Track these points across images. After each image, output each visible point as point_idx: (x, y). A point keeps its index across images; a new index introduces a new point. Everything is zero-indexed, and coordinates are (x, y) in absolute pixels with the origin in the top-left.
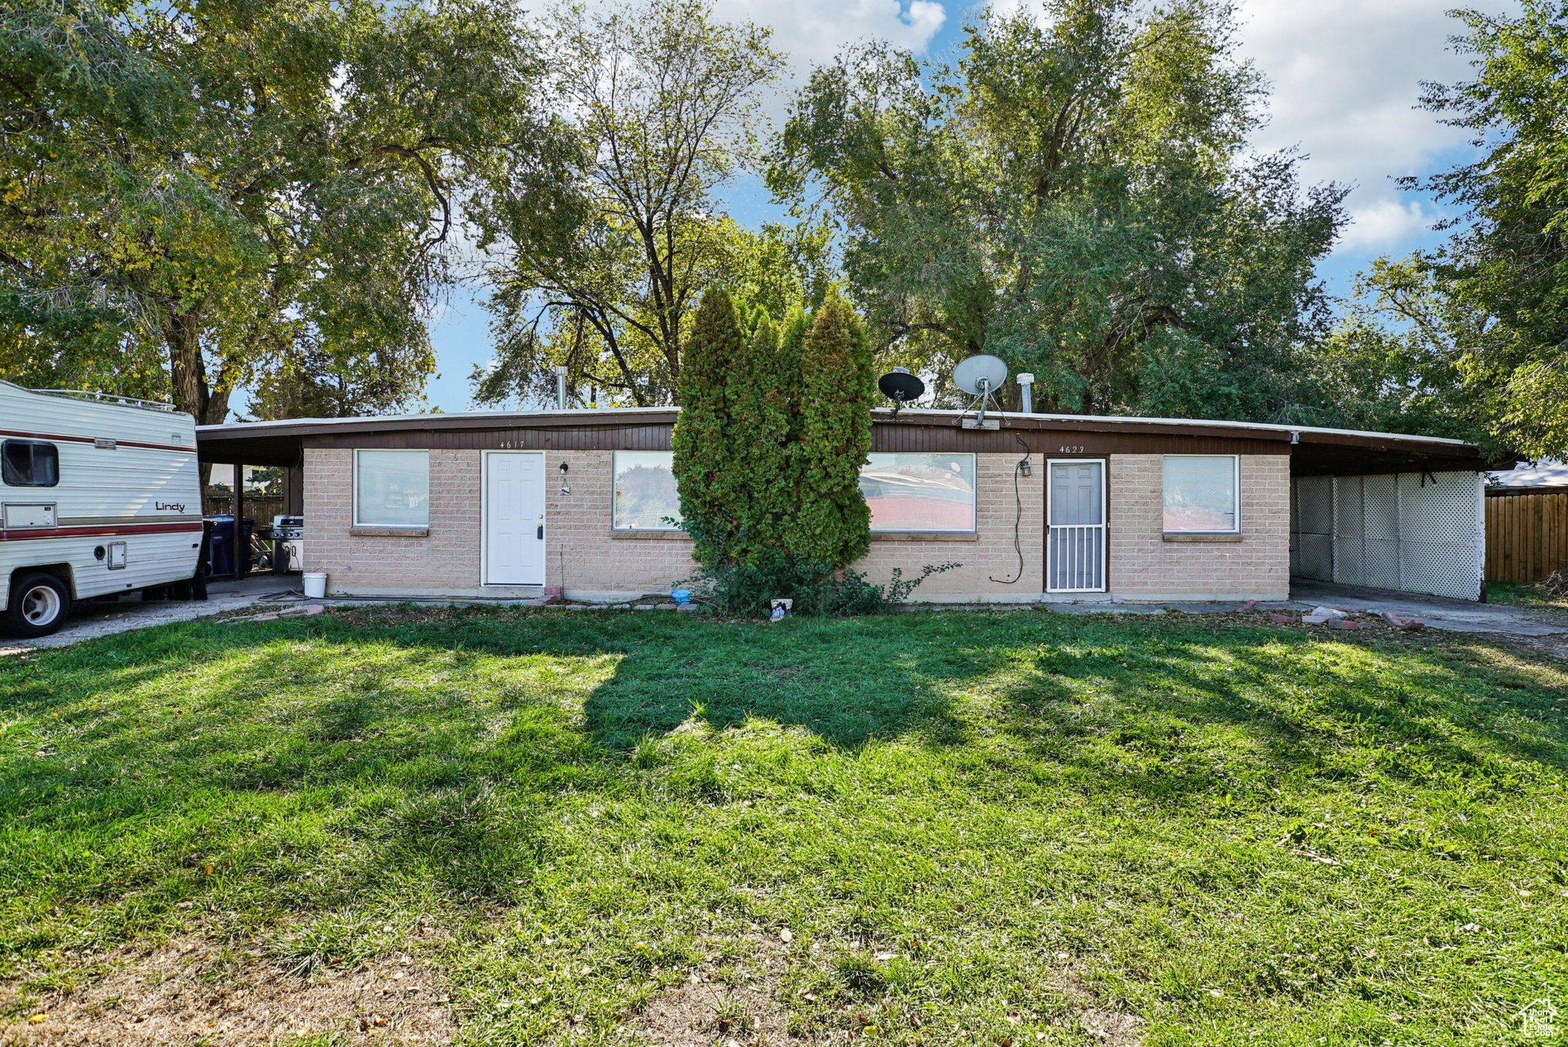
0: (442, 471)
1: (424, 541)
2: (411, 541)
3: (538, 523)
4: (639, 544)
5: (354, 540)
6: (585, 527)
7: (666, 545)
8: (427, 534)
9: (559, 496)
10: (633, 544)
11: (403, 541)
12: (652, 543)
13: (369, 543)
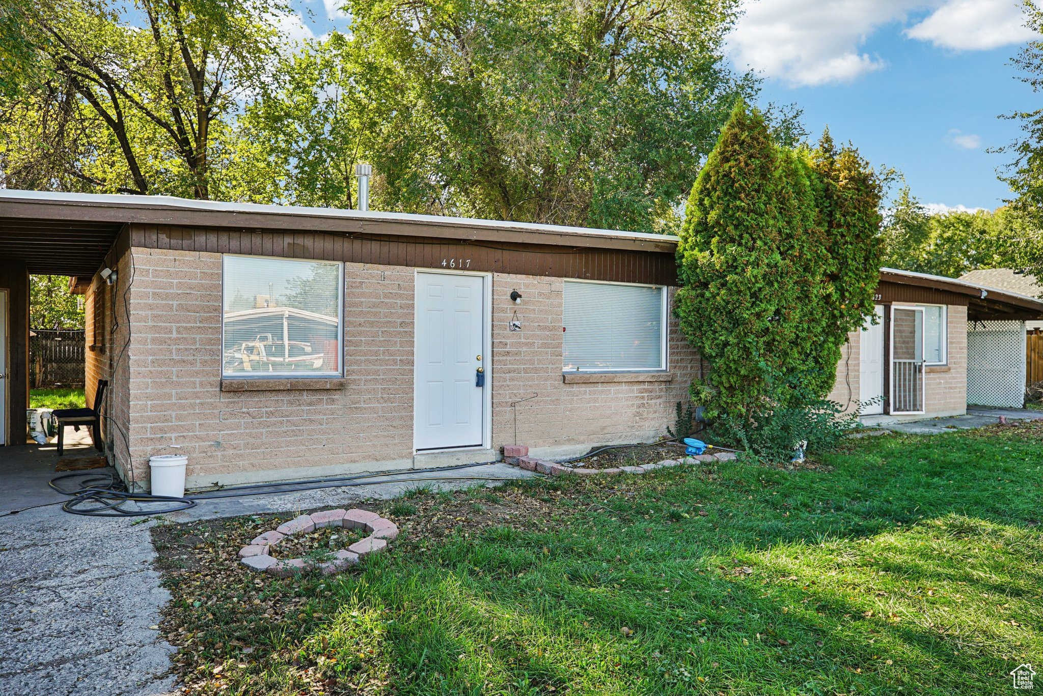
0: (362, 295)
1: (336, 396)
2: (318, 396)
3: (479, 365)
4: (588, 388)
5: (225, 399)
6: (536, 370)
7: (613, 388)
8: (341, 387)
9: (508, 332)
10: (583, 388)
11: (305, 397)
12: (600, 387)
13: (251, 403)
